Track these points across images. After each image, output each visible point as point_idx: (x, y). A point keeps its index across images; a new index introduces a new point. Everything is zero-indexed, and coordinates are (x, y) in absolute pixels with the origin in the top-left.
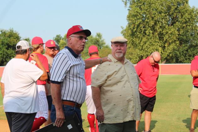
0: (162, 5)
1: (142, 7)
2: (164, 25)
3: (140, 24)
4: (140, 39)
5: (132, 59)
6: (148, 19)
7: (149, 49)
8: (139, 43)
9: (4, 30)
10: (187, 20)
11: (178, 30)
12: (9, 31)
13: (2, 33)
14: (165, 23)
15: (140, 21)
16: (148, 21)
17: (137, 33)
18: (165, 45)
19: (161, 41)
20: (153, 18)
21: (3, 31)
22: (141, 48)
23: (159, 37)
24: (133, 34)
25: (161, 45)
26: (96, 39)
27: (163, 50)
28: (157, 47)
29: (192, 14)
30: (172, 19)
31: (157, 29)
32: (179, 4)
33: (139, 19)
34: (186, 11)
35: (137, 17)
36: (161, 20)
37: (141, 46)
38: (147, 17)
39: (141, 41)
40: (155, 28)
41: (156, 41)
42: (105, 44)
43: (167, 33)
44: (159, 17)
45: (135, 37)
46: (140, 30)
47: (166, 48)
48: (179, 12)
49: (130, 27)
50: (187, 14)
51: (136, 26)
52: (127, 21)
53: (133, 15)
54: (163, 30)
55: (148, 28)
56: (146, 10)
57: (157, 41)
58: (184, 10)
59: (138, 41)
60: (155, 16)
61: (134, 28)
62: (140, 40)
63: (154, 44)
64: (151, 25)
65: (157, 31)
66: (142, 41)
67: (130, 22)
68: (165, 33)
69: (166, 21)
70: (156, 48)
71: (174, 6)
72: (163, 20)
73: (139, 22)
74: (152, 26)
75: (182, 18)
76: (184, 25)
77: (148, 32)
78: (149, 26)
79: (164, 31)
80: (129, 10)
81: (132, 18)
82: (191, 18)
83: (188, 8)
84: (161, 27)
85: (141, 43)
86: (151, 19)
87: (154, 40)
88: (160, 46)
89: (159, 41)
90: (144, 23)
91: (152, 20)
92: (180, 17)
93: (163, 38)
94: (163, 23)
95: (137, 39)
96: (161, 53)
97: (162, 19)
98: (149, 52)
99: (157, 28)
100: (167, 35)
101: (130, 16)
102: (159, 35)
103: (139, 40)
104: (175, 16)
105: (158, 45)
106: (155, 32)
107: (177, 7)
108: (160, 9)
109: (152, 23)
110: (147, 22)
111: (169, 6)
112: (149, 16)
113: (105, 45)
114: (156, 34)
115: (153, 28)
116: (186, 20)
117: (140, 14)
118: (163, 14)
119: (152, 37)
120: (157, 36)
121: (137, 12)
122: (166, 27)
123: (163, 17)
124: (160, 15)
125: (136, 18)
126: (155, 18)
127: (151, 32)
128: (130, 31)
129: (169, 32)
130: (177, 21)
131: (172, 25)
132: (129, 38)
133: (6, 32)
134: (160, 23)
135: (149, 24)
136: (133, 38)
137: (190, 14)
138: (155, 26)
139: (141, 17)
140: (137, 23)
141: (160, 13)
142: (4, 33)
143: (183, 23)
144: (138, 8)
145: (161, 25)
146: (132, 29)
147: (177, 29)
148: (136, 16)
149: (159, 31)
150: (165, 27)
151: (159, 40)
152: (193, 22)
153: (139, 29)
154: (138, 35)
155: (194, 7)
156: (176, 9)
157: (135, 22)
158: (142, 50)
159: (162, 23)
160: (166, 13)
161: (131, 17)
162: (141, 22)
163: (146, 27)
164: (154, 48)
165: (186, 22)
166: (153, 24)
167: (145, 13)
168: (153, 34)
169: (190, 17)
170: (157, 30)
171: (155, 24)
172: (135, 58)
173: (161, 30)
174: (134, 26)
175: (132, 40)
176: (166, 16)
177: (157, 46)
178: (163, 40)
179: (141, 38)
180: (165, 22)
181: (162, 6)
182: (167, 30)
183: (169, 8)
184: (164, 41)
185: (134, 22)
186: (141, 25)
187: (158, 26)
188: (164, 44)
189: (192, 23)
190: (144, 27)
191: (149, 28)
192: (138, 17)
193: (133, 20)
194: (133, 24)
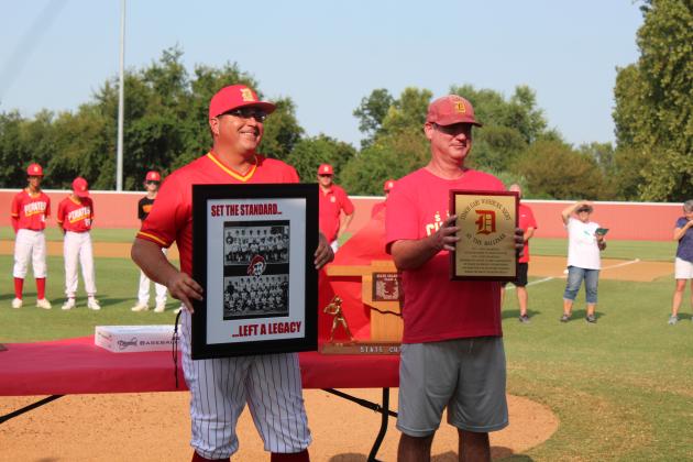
3: (684, 59)
4: (684, 114)
5: (650, 183)
8: (680, 129)
9: (206, 68)
12: (224, 71)
13: (200, 80)
15: (685, 50)
17: (673, 92)
21: (203, 74)
22: (684, 146)
24: (657, 96)
26: (514, 109)
33: (683, 42)
35: (674, 37)
37: (684, 136)
39: (685, 122)
42: (544, 126)
45: (667, 107)
46: (686, 80)
49: (649, 71)
51: (670, 68)
52: (637, 47)
53: (662, 29)
59: (674, 120)
61: (661, 76)
62: (681, 119)
66: (689, 121)
67: (650, 51)
73: (681, 54)
80: (644, 9)
81: (656, 40)
85: (687, 127)
95: (673, 114)
101: (652, 32)
103: (677, 117)
113: (547, 130)
117: (686, 25)
121: (675, 17)
125: (670, 40)
128: (646, 85)
132: (642, 108)
133: (214, 75)
136: (659, 110)
140: (673, 58)
142: (209, 78)
144: (680, 3)
146: (655, 76)
148: (671, 31)
153: (682, 80)
154: (675, 99)
157: (668, 55)
158: (688, 151)
161: (653, 36)
162: (688, 53)
172: (660, 178)
174: (665, 66)
175: (653, 115)
179: (684, 110)
185: (664, 53)
186: (689, 66)
192: (679, 37)
193: (662, 44)
194: (660, 58)
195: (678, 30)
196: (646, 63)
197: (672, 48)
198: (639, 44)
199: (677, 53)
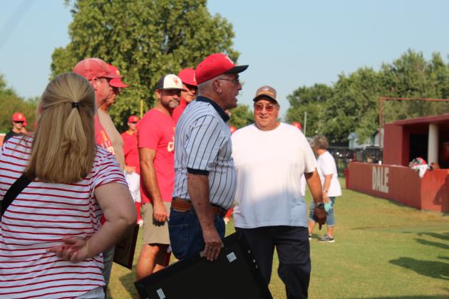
0: (150, 6)
1: (107, 7)
2: (154, 50)
3: (99, 45)
6: (118, 36)
7: (117, 103)
10: (204, 42)
11: (181, 64)
14: (155, 47)
15: (100, 38)
16: (118, 39)
18: (154, 97)
19: (145, 87)
20: (129, 34)
23: (140, 76)
25: (143, 96)
27: (149, 106)
28: (135, 100)
29: (215, 30)
30: (170, 38)
31: (137, 58)
32: (187, 6)
33: (98, 34)
34: (202, 23)
35: (93, 30)
36: (147, 40)
38: (117, 30)
40: (134, 57)
41: (133, 86)
42: (4, 86)
43: (158, 68)
44: (142, 31)
47: (155, 102)
48: (188, 25)
49: (77, 51)
50: (203, 29)
51: (90, 50)
52: (69, 36)
53: (85, 24)
54: (149, 62)
55: (117, 55)
56: (115, 15)
57: (136, 85)
58: (197, 21)
60: (134, 31)
61: (84, 55)
63: (129, 91)
64: (125, 50)
65: (136, 63)
67: (77, 39)
68: (154, 70)
69: (158, 42)
70: (133, 101)
71: (176, 9)
72: (152, 40)
73: (97, 42)
74: (127, 53)
75: (192, 37)
76: (197, 54)
77: (117, 64)
78: (119, 52)
79: (152, 65)
80: (73, 11)
81: (81, 32)
82: (212, 38)
83: (205, 18)
84: (145, 55)
86: (124, 35)
87: (130, 83)
88: (142, 98)
89: (140, 86)
90: (108, 45)
91: (127, 38)
92: (188, 36)
93: (150, 79)
94: (151, 46)
96: (144, 112)
97: (150, 37)
98: (118, 110)
99: (137, 56)
100: (158, 73)
101: (78, 27)
102: (140, 71)
104: (177, 33)
105: (137, 94)
106: (132, 65)
107: (183, 13)
108: (145, 14)
109: (127, 45)
110: (116, 42)
111: (166, 9)
112: (120, 30)
113: (5, 89)
114: (136, 69)
115: (128, 57)
116: (200, 42)
117: (100, 23)
118: (152, 27)
119: (126, 76)
120: (137, 76)
121: (93, 17)
122: (157, 56)
123: (151, 34)
124: (145, 27)
125: (90, 32)
126: (134, 34)
127: (124, 64)
129: (164, 67)
130: (181, 44)
131: (170, 51)
134: (144, 45)
135: (119, 48)
137: (210, 30)
138: (134, 53)
139: (103, 29)
140: (92, 44)
141: (145, 23)
143: (194, 50)
144: (96, 9)
145: (146, 51)
147: (181, 61)
148: (90, 26)
149: (141, 63)
150: (154, 55)
151: (141, 84)
152: (217, 49)
155: (218, 17)
156: (180, 17)
157: (89, 41)
159: (149, 46)
160: (157, 24)
161: (80, 28)
162: (101, 41)
163: (113, 54)
164: (130, 101)
165: (201, 48)
166: (129, 47)
167: (111, 22)
168: (128, 68)
169: (209, 38)
170: (136, 61)
171: (134, 47)
173: (145, 61)
174: (87, 49)
176: (157, 30)
177: (135, 97)
178: (149, 84)
180: (156, 44)
181: (151, 8)
182: (159, 63)
183: (165, 13)
184: (151, 87)
185: (86, 40)
186: (103, 49)
187: (141, 54)
188: (152, 93)
189: (214, 51)
190: (108, 53)
191: (120, 56)
192: (96, 30)
193: (85, 34)
194: (84, 43)
195: (95, 26)
196: (75, 46)
197: (91, 37)
198: (70, 34)
199: (94, 41)
